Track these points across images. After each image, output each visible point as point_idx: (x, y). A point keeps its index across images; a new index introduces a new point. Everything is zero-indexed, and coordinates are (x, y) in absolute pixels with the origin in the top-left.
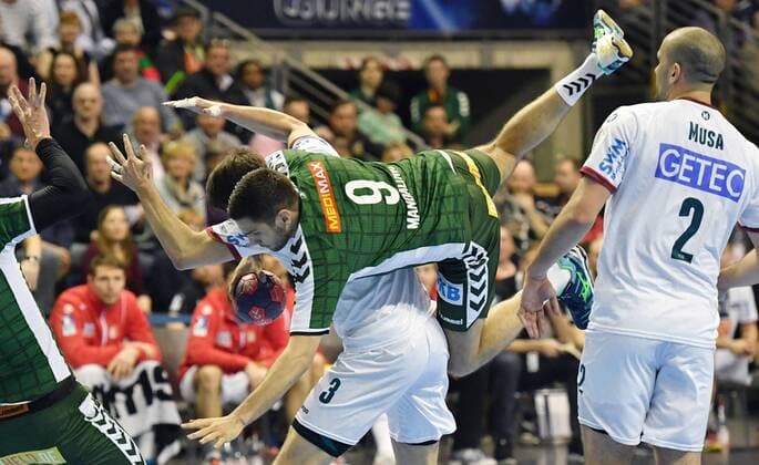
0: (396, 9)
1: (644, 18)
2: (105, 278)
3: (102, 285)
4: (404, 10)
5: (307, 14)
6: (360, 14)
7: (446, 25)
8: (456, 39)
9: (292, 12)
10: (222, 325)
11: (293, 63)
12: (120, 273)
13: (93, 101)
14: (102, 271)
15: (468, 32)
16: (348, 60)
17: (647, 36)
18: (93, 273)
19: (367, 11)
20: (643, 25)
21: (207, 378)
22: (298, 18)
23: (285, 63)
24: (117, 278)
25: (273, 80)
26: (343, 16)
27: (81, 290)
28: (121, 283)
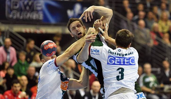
6: (29, 17)
7: (53, 21)
9: (11, 16)
11: (10, 30)
19: (31, 16)
22: (12, 18)
23: (8, 30)
25: (5, 34)
26: (25, 18)
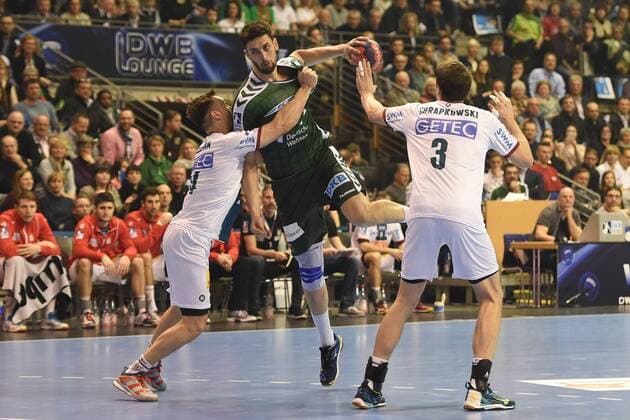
0: (186, 69)
1: (328, 76)
2: (25, 206)
3: (23, 210)
4: (191, 69)
5: (135, 70)
7: (215, 78)
8: (219, 86)
10: (94, 235)
12: (33, 203)
13: (20, 123)
14: (23, 202)
15: (226, 83)
16: (158, 98)
17: (331, 86)
18: (18, 204)
20: (328, 80)
21: (84, 265)
22: (130, 71)
24: (32, 206)
27: (10, 212)
28: (34, 209)
